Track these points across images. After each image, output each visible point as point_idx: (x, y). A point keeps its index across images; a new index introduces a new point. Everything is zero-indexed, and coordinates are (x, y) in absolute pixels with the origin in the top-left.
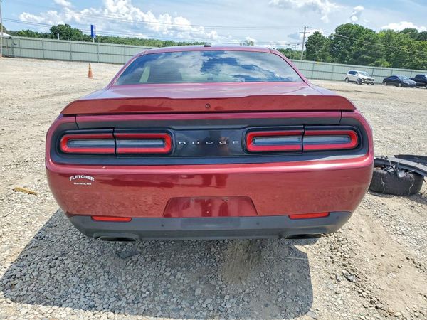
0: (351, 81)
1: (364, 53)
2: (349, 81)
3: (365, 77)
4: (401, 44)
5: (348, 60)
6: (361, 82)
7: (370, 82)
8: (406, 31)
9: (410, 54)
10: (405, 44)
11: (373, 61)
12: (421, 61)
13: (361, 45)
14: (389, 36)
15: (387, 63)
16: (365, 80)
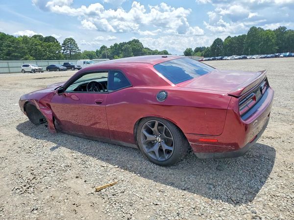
0: (27, 72)
1: (14, 51)
2: (25, 72)
3: (37, 68)
4: (36, 45)
5: (3, 57)
6: (34, 71)
7: (40, 71)
8: (35, 37)
9: (44, 51)
10: (38, 45)
11: (22, 57)
12: (52, 55)
13: (10, 46)
14: (25, 39)
15: (31, 57)
16: (37, 70)
